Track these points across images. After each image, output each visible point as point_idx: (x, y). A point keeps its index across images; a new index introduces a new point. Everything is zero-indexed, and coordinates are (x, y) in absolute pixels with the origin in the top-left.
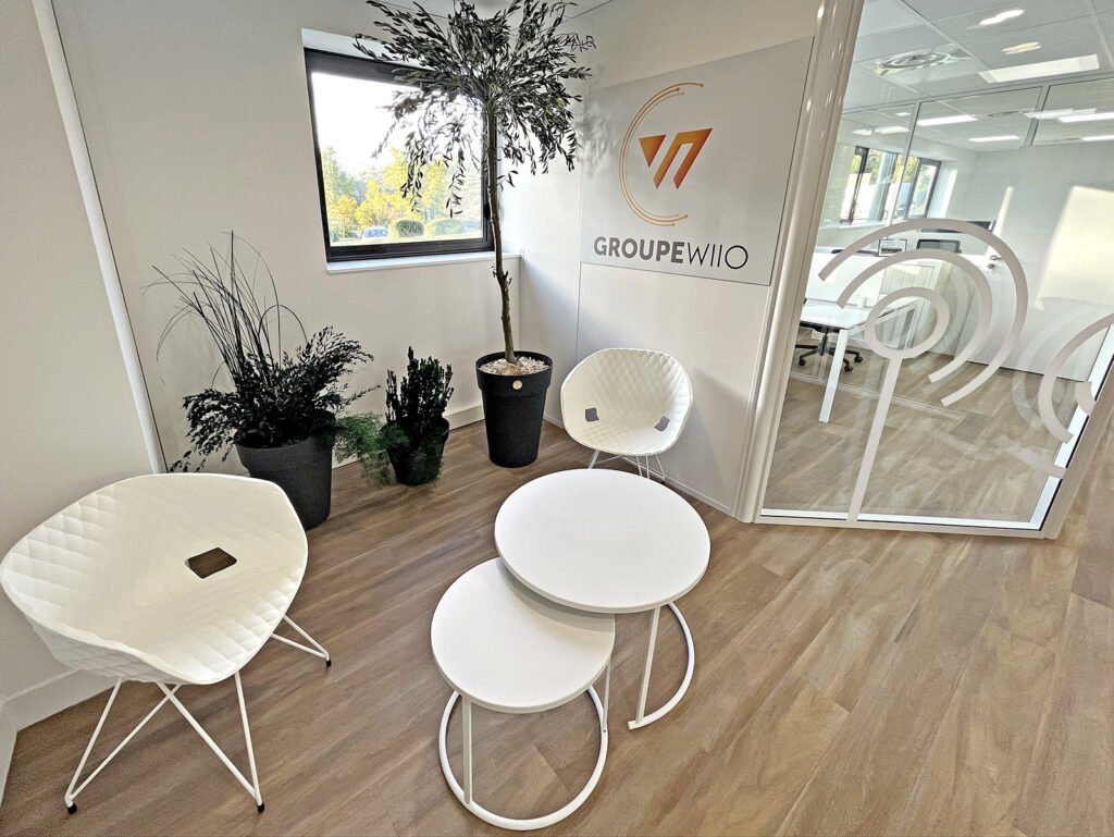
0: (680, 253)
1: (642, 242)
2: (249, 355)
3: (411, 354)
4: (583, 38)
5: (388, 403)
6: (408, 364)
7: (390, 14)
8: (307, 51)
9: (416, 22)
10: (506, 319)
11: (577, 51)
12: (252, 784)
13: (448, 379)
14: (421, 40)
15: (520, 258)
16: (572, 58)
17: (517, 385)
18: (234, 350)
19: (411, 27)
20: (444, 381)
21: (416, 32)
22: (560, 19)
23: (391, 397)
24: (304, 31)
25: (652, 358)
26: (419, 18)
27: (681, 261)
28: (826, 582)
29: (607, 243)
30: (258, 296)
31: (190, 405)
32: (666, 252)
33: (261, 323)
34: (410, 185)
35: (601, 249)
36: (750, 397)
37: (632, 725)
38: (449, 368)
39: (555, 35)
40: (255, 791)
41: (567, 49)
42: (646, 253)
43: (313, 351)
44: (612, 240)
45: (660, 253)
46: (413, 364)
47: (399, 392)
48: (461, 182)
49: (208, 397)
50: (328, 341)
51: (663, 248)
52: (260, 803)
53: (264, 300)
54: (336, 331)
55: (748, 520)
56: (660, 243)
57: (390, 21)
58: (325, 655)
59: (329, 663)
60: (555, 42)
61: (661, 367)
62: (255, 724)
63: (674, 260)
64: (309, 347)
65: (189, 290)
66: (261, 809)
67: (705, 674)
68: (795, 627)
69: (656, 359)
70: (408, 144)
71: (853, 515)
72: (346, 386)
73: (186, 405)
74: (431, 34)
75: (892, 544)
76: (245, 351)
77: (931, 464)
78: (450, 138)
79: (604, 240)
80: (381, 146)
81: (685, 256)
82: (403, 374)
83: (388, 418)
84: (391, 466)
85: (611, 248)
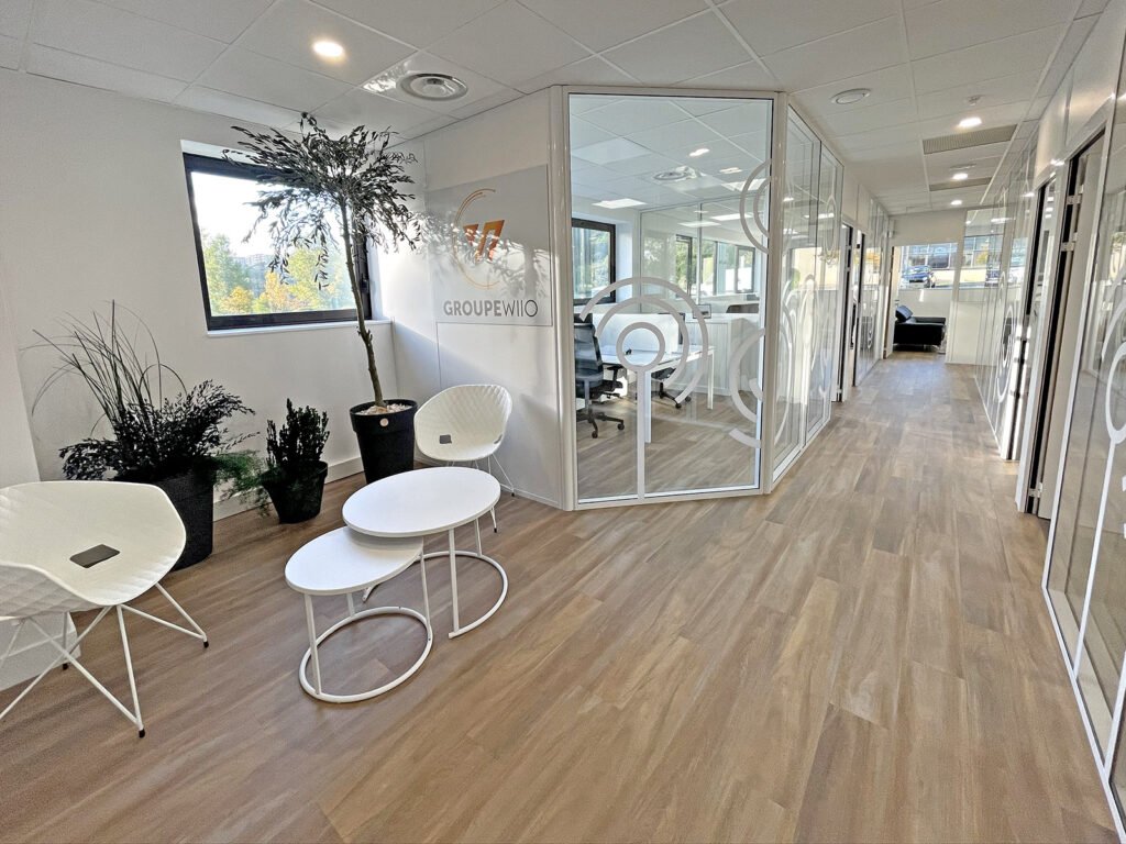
0: (499, 308)
1: (475, 303)
2: (130, 405)
3: (289, 405)
4: (406, 155)
5: (268, 449)
6: (287, 414)
7: (252, 136)
8: (186, 156)
9: (275, 141)
10: (372, 370)
11: (403, 164)
12: (135, 715)
13: (324, 425)
14: (281, 154)
15: (391, 324)
16: (400, 168)
17: (384, 423)
18: (114, 400)
19: (271, 145)
20: (320, 426)
21: (275, 149)
22: (386, 143)
23: (271, 443)
24: (182, 142)
25: (489, 390)
26: (278, 139)
27: (500, 314)
28: (614, 536)
29: (452, 306)
30: (139, 352)
31: (66, 457)
32: (490, 309)
33: (143, 377)
34: (276, 263)
35: (449, 311)
36: (555, 408)
37: (451, 635)
38: (325, 414)
39: (384, 154)
40: (138, 721)
41: (395, 163)
42: (478, 311)
43: (194, 400)
44: (455, 303)
45: (487, 310)
46: (292, 414)
47: (278, 437)
48: (326, 261)
49: (86, 446)
50: (208, 393)
51: (488, 306)
52: (141, 729)
53: (146, 357)
54: (216, 384)
55: (571, 509)
56: (486, 302)
57: (253, 141)
58: (203, 637)
59: (206, 644)
60: (384, 158)
61: (496, 396)
62: (136, 663)
63: (497, 314)
64: (190, 398)
65: (69, 352)
66: (142, 734)
67: (511, 601)
68: (581, 565)
69: (493, 390)
70: (271, 230)
71: (641, 495)
72: (225, 431)
73: (62, 455)
74: (288, 150)
75: (665, 510)
76: (125, 402)
77: (712, 461)
78: (315, 227)
79: (450, 303)
80: (250, 233)
81: (502, 311)
82: (282, 423)
83: (270, 464)
84: (270, 500)
85: (456, 309)
